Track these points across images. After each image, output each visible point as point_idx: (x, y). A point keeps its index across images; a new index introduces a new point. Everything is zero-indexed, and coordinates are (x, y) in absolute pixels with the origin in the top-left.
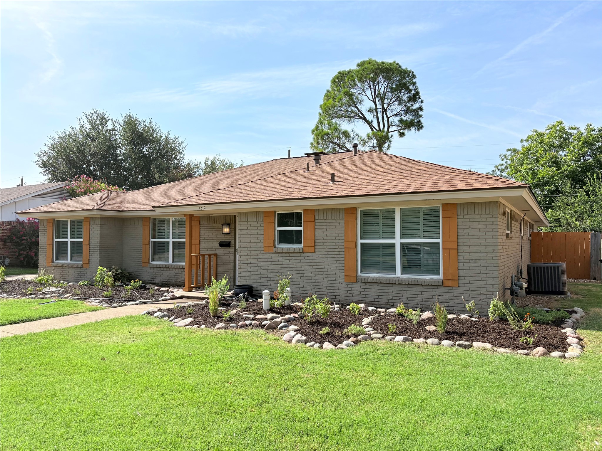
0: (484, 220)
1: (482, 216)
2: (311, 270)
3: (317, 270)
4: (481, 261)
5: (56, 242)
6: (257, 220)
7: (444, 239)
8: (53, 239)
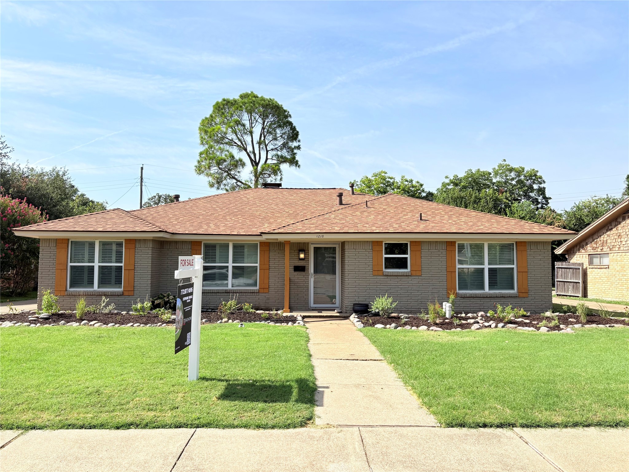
0: (543, 253)
1: (542, 251)
2: (418, 289)
3: (423, 289)
4: (541, 280)
5: (71, 266)
6: (366, 248)
7: (517, 265)
8: (67, 263)
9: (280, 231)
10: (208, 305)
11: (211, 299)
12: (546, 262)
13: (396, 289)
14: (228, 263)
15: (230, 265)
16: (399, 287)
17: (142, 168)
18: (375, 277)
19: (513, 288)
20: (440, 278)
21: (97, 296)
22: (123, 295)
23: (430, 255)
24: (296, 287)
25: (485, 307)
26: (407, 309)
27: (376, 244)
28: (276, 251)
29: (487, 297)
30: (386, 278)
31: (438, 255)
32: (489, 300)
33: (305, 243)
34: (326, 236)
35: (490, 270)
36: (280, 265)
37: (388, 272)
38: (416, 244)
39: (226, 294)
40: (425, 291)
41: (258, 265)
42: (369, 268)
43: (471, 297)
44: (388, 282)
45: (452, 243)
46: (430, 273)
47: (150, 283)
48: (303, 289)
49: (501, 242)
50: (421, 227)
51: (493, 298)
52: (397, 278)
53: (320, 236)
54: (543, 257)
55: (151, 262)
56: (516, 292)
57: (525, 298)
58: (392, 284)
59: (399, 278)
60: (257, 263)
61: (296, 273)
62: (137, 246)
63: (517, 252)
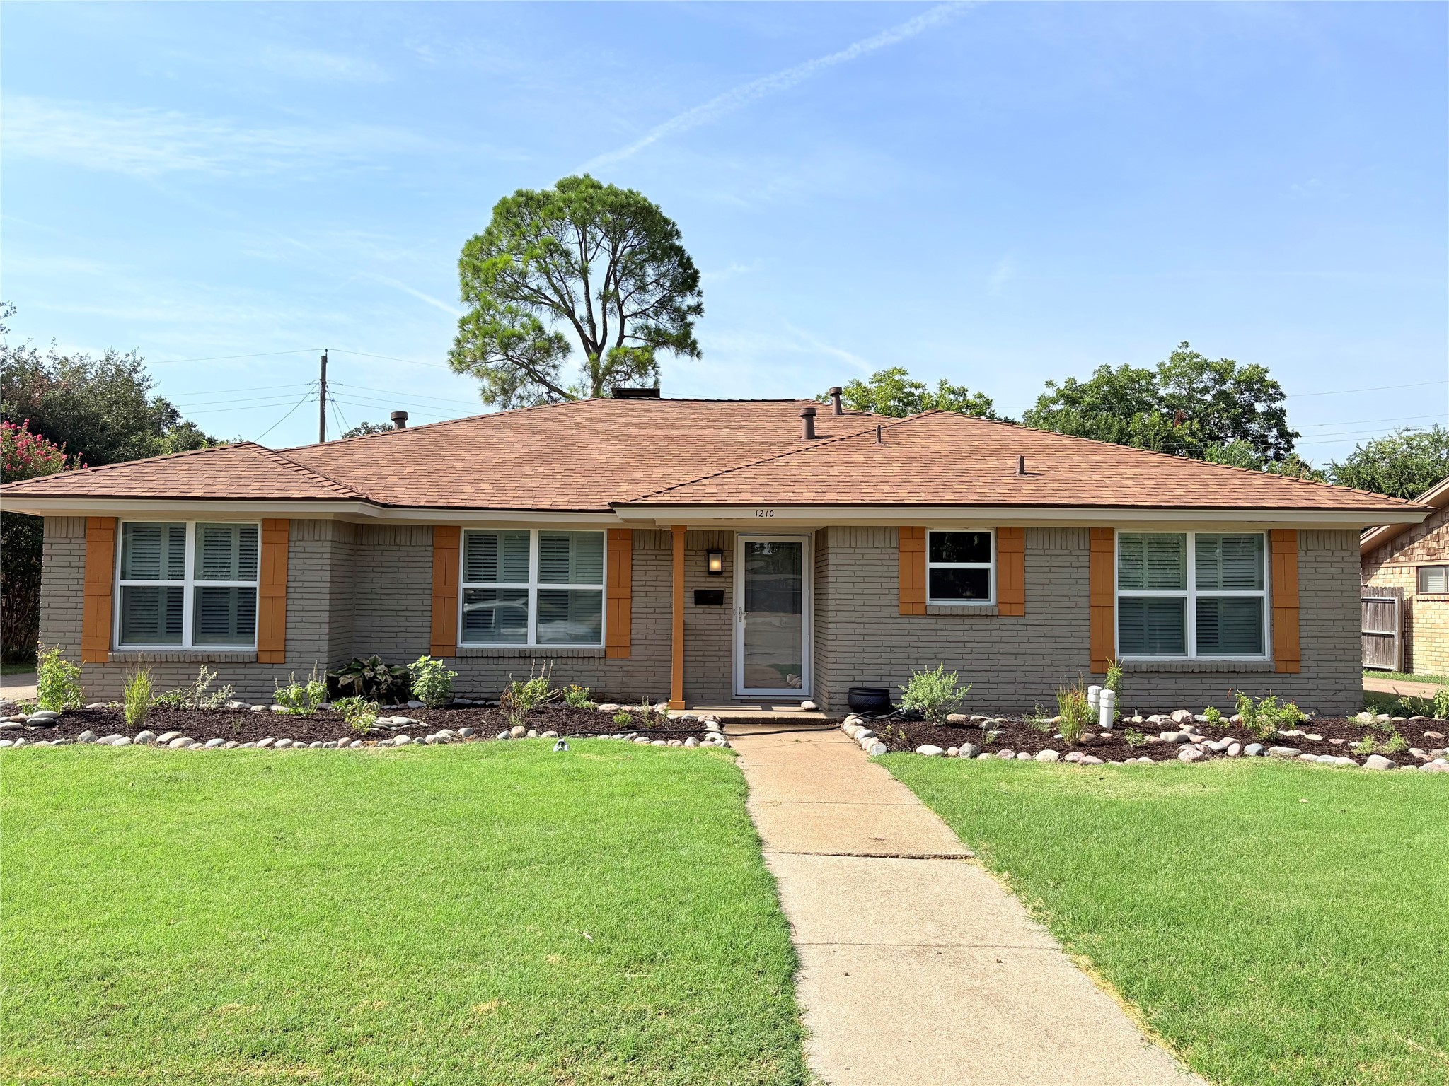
0: (1340, 559)
1: (1336, 554)
2: (1015, 651)
3: (1028, 651)
4: (1335, 629)
5: (124, 588)
6: (882, 545)
7: (1271, 590)
8: (114, 578)
9: (665, 498)
10: (475, 690)
11: (482, 673)
12: (1348, 582)
13: (960, 651)
14: (527, 581)
15: (533, 586)
16: (968, 645)
17: (324, 359)
18: (907, 620)
19: (1259, 649)
20: (1074, 622)
21: (192, 666)
22: (257, 662)
23: (1047, 564)
24: (700, 643)
25: (1187, 698)
26: (988, 704)
27: (909, 532)
28: (649, 552)
29: (1193, 672)
30: (934, 621)
31: (1068, 564)
32: (1199, 681)
33: (723, 532)
34: (780, 514)
35: (1200, 602)
36: (659, 589)
37: (939, 607)
38: (1011, 533)
39: (522, 661)
40: (1035, 657)
41: (602, 587)
42: (890, 597)
43: (1152, 672)
44: (939, 633)
45: (1102, 535)
46: (1048, 610)
47: (327, 631)
48: (717, 648)
49: (1231, 530)
50: (1025, 492)
51: (1209, 675)
52: (960, 621)
53: (764, 514)
54: (1340, 571)
55: (328, 579)
56: (1268, 660)
57: (1292, 676)
58: (949, 639)
59: (967, 621)
60: (600, 582)
61: (701, 609)
62: (294, 536)
63: (1270, 557)
